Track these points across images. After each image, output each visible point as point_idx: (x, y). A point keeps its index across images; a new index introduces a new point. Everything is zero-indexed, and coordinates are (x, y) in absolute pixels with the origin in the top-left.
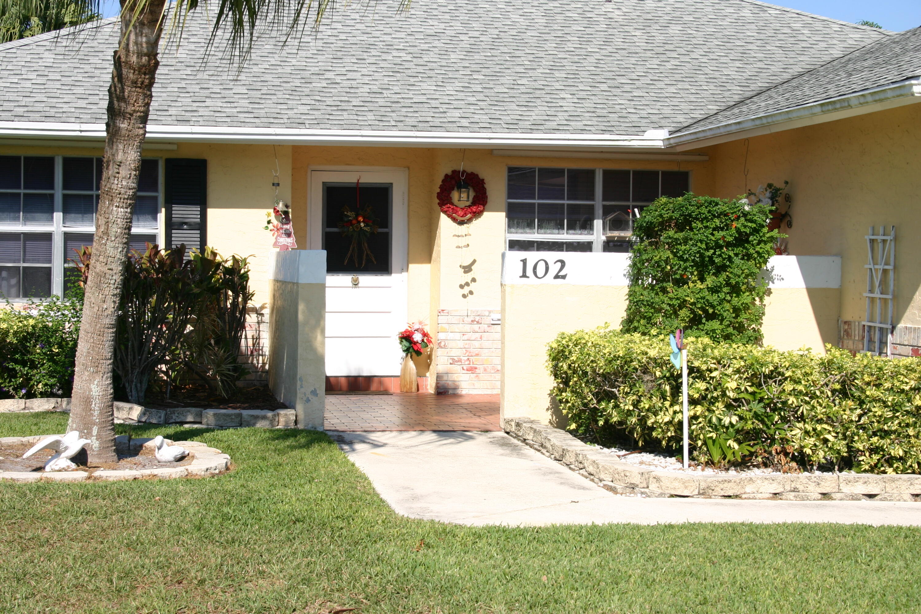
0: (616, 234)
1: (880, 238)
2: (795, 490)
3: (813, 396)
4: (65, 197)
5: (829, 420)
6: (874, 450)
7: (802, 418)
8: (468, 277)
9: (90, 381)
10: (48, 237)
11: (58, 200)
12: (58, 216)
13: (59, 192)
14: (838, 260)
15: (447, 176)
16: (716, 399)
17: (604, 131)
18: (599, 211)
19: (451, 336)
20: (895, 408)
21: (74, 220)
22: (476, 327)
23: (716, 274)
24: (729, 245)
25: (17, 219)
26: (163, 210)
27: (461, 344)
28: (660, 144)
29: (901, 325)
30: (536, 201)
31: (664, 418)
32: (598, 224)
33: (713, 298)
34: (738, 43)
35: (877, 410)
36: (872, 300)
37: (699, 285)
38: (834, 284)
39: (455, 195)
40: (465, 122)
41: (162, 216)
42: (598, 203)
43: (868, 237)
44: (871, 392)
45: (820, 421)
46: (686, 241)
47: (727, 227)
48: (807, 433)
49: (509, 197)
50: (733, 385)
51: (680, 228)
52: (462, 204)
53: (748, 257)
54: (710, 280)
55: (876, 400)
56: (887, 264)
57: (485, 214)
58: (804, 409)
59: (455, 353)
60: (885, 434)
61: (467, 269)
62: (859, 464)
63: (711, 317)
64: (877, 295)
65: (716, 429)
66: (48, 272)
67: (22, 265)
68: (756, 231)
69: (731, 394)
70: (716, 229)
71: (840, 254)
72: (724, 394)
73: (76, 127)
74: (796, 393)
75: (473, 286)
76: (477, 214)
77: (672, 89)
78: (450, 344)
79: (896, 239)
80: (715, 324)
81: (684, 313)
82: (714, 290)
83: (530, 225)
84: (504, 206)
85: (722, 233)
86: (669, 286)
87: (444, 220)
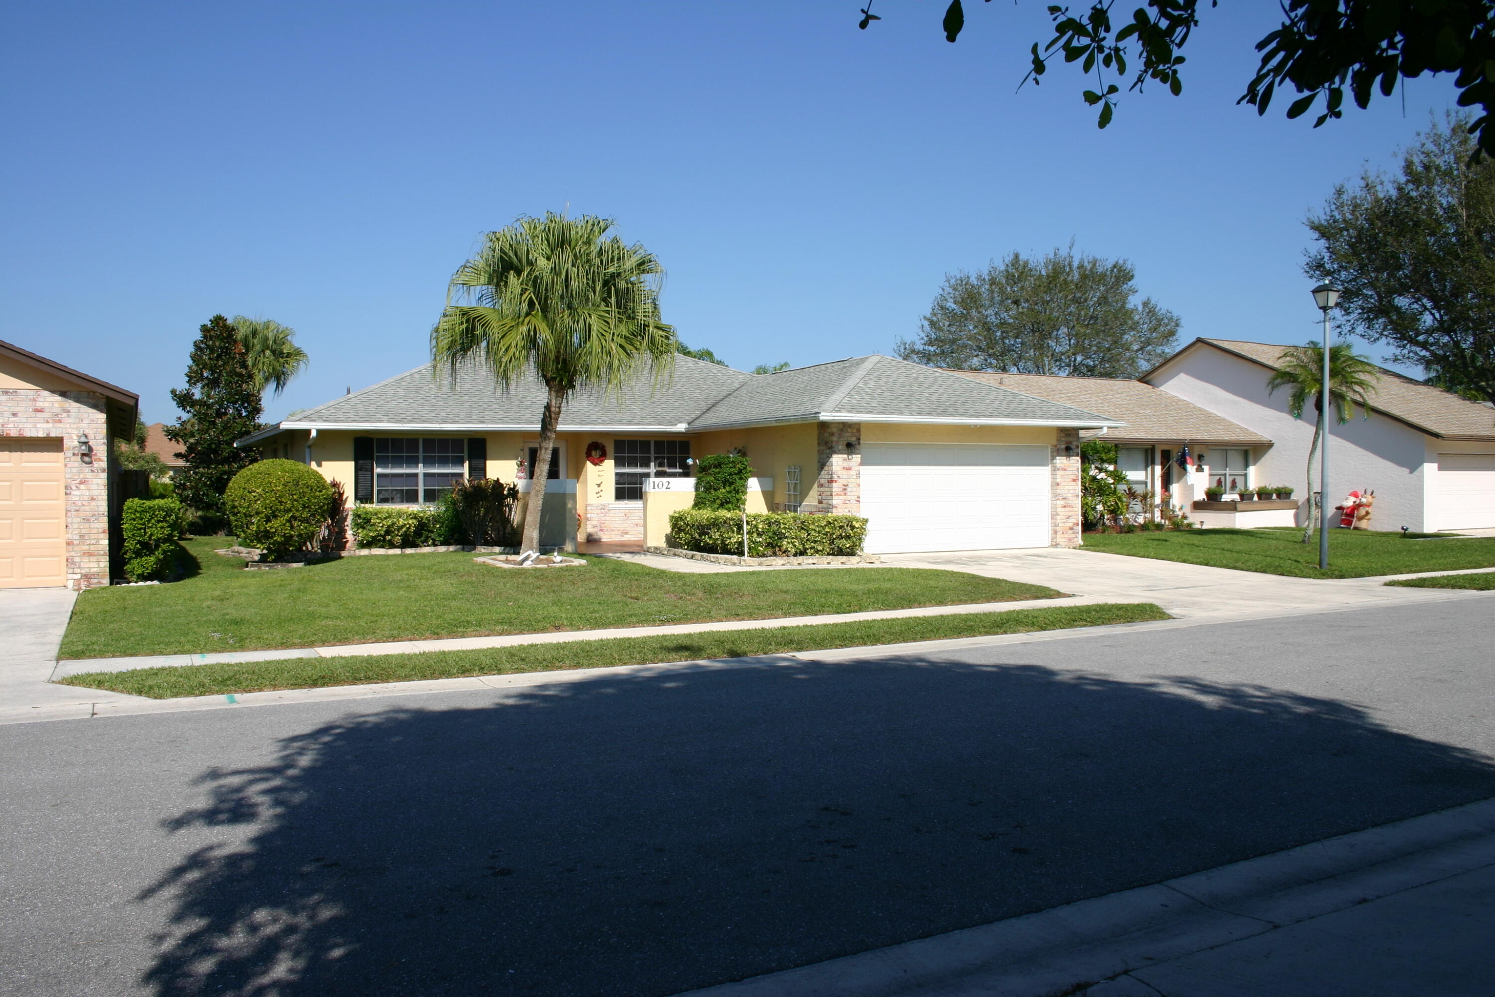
0: (661, 469)
1: (793, 470)
2: (789, 563)
3: (791, 529)
4: (424, 456)
5: (796, 538)
6: (811, 548)
7: (786, 538)
8: (599, 489)
9: (533, 532)
10: (416, 475)
11: (421, 457)
12: (420, 465)
13: (421, 455)
14: (772, 479)
15: (589, 445)
16: (753, 532)
17: (659, 425)
18: (653, 459)
19: (593, 515)
20: (819, 532)
21: (428, 467)
22: (603, 511)
23: (729, 486)
24: (735, 474)
25: (403, 467)
26: (468, 462)
27: (596, 519)
28: (683, 430)
29: (804, 504)
30: (626, 455)
31: (733, 540)
32: (652, 464)
33: (729, 495)
34: (694, 380)
35: (813, 533)
36: (789, 494)
37: (724, 490)
38: (771, 489)
39: (593, 453)
40: (600, 421)
41: (467, 464)
42: (652, 455)
43: (787, 470)
44: (812, 527)
45: (793, 539)
46: (719, 473)
47: (735, 467)
48: (788, 543)
49: (615, 453)
50: (761, 526)
51: (716, 467)
52: (596, 457)
53: (741, 478)
54: (727, 488)
55: (813, 530)
56: (797, 480)
57: (606, 461)
58: (787, 534)
59: (594, 523)
60: (815, 542)
61: (599, 485)
62: (807, 553)
63: (727, 503)
64: (792, 492)
65: (754, 543)
66: (416, 491)
67: (405, 488)
68: (745, 468)
69: (760, 530)
70: (731, 467)
71: (772, 476)
72: (758, 530)
73: (438, 426)
74: (785, 528)
75: (601, 493)
76: (602, 461)
77: (677, 404)
78: (593, 519)
79: (800, 471)
80: (730, 506)
81: (718, 502)
82: (729, 492)
83: (624, 465)
84: (613, 457)
85: (732, 469)
86: (712, 491)
87: (588, 464)
